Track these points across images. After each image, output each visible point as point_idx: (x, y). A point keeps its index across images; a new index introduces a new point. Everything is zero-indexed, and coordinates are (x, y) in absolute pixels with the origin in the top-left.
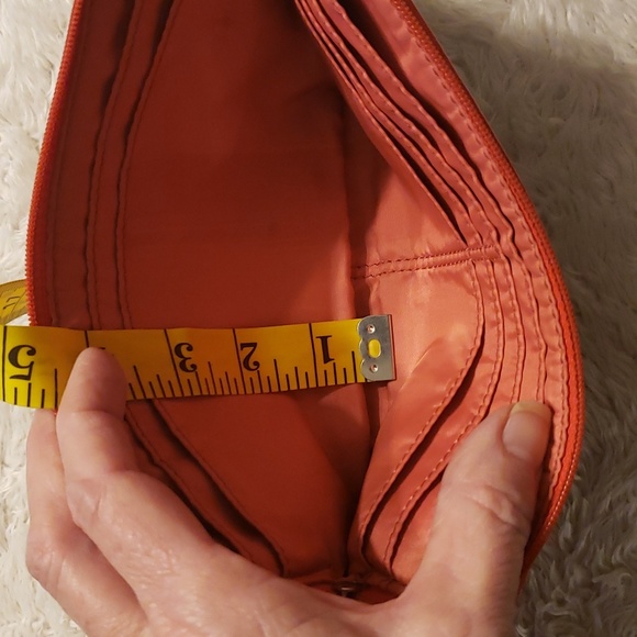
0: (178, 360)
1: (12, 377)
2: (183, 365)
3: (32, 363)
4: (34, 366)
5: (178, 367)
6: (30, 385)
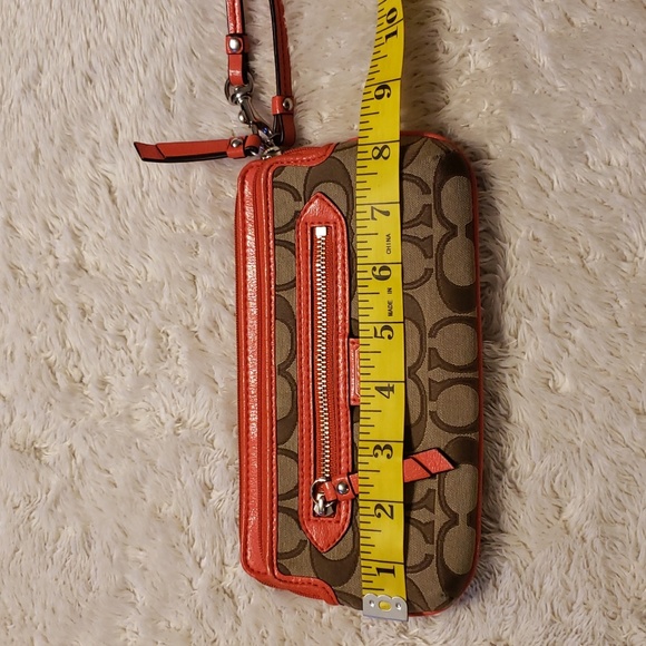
0: (382, 445)
1: (375, 328)
2: (377, 447)
3: (384, 338)
4: (382, 339)
5: (377, 443)
6: (372, 338)
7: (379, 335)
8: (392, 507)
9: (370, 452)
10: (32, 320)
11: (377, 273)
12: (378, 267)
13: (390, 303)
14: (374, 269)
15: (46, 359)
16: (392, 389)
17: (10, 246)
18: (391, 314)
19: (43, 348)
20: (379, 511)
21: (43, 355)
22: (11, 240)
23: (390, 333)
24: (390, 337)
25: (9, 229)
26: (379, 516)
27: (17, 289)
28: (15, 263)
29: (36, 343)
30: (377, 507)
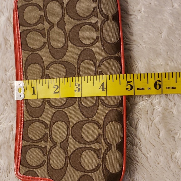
0: (80, 87)
1: (131, 82)
2: (79, 85)
3: (127, 86)
4: (126, 85)
5: (81, 85)
6: (127, 80)
7: (128, 84)
8: (58, 93)
9: (77, 82)
10: (9, 65)
11: (158, 83)
12: (160, 83)
13: (143, 89)
14: (160, 81)
15: (11, 84)
16: (103, 90)
17: (7, 29)
18: (138, 89)
19: (11, 79)
20: (56, 87)
21: (10, 82)
22: (8, 27)
23: (129, 89)
24: (127, 89)
25: (8, 22)
26: (54, 87)
27: (5, 50)
28: (7, 38)
29: (8, 75)
30: (57, 86)
